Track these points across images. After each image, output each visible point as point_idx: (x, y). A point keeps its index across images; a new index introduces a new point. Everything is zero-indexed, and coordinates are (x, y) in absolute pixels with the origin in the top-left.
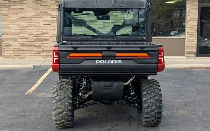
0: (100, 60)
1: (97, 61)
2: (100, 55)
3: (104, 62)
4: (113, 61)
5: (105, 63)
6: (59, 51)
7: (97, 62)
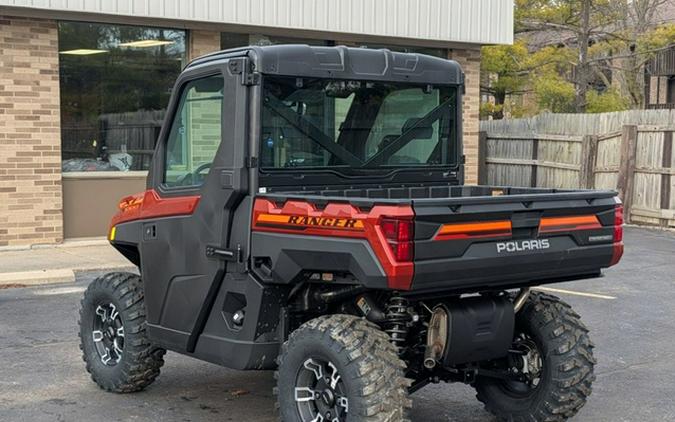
0: (505, 240)
1: (498, 245)
2: (507, 225)
3: (514, 247)
4: (532, 242)
5: (518, 249)
6: (415, 217)
7: (500, 247)
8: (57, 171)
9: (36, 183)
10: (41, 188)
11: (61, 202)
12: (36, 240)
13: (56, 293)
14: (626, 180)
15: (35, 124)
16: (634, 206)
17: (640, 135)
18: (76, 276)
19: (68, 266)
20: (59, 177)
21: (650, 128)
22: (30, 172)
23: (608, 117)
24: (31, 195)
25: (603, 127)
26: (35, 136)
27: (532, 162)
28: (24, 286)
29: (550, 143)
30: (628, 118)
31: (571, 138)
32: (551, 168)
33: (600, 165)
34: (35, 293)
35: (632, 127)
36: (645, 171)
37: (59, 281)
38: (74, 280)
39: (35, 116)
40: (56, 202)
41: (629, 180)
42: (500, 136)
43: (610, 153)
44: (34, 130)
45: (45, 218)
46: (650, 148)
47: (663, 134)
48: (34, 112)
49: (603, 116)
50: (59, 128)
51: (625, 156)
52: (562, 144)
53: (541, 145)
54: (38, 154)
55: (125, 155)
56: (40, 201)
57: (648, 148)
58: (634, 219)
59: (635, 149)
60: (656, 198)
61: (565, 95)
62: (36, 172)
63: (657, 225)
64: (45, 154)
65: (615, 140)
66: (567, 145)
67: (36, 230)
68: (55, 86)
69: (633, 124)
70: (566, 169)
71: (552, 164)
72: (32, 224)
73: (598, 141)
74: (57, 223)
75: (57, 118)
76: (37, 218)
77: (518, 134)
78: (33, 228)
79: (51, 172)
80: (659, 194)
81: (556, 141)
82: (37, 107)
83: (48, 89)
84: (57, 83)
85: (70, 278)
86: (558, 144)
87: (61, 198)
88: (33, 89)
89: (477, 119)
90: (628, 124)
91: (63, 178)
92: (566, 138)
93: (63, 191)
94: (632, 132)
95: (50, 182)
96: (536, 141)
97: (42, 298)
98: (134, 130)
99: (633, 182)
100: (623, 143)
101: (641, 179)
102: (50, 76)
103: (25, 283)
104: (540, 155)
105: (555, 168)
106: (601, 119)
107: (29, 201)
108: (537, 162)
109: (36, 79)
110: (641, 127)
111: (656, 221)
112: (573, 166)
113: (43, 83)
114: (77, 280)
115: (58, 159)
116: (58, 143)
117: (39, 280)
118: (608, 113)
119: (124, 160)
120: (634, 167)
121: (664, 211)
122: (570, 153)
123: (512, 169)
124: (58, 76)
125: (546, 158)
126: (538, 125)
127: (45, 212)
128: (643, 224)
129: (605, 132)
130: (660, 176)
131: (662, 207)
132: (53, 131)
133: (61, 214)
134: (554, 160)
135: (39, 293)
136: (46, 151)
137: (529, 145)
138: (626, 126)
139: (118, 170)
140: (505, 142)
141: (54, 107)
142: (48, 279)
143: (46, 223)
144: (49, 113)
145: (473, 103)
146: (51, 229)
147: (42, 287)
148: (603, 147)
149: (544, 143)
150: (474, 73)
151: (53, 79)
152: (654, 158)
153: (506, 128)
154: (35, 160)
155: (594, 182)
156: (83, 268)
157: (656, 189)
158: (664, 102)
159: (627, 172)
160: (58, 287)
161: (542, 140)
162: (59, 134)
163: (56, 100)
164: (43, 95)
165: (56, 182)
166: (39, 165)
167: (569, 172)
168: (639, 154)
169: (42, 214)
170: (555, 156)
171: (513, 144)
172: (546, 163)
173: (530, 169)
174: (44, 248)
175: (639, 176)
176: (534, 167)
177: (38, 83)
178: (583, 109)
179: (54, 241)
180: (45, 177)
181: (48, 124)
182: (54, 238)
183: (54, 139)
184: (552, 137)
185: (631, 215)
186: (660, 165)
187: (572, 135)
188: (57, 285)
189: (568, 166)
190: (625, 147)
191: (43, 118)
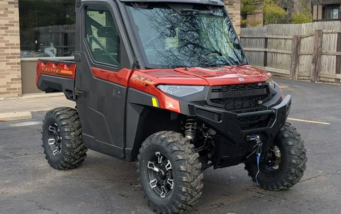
8: (18, 57)
9: (7, 64)
10: (9, 67)
11: (20, 74)
12: (7, 95)
13: (22, 125)
14: (317, 60)
15: (6, 32)
16: (321, 72)
17: (324, 35)
18: (32, 115)
19: (26, 109)
20: (19, 60)
21: (329, 31)
22: (3, 58)
23: (306, 26)
24: (3, 70)
25: (303, 31)
26: (6, 38)
27: (264, 50)
28: (4, 121)
29: (274, 40)
30: (317, 26)
31: (286, 37)
32: (275, 53)
33: (302, 51)
34: (11, 125)
35: (320, 31)
36: (327, 54)
37: (23, 118)
38: (31, 118)
39: (5, 27)
40: (17, 74)
41: (318, 59)
42: (247, 36)
43: (308, 44)
44: (5, 35)
45: (12, 83)
46: (330, 42)
47: (337, 34)
48: (5, 25)
49: (303, 25)
50: (19, 34)
51: (316, 46)
52: (281, 40)
53: (269, 41)
54: (8, 48)
55: (52, 48)
56: (9, 74)
57: (328, 42)
58: (321, 79)
59: (322, 42)
60: (333, 68)
61: (281, 14)
62: (7, 58)
63: (334, 82)
64: (11, 48)
65: (310, 38)
66: (284, 40)
67: (7, 89)
68: (16, 11)
69: (320, 29)
70: (283, 53)
71: (276, 51)
72: (4, 87)
73: (301, 38)
74: (19, 85)
75: (18, 28)
76: (7, 83)
77: (256, 35)
78: (6, 89)
79: (14, 58)
80: (335, 66)
81: (278, 38)
82: (7, 22)
83: (13, 13)
84: (18, 9)
85: (29, 116)
86: (279, 40)
87: (20, 72)
88: (5, 12)
89: (239, 27)
90: (317, 29)
91: (22, 61)
92: (283, 37)
93: (21, 68)
94: (320, 33)
95: (15, 63)
96: (266, 39)
97: (15, 129)
98: (53, 35)
99: (320, 60)
100: (315, 39)
101: (325, 58)
102: (13, 5)
103: (4, 120)
104: (268, 46)
105: (277, 53)
106: (302, 26)
107: (3, 74)
108: (267, 50)
109: (6, 7)
110: (324, 31)
111: (333, 80)
112: (287, 52)
113: (10, 9)
114: (33, 118)
115: (18, 51)
116: (19, 42)
117: (12, 118)
118: (306, 24)
119: (52, 51)
120: (321, 52)
121: (338, 75)
122: (285, 45)
123: (254, 54)
124: (18, 5)
125: (272, 48)
126: (268, 30)
127: (12, 79)
128: (326, 82)
129: (304, 33)
130: (335, 57)
131: (336, 73)
132: (16, 35)
133: (21, 81)
134: (277, 49)
135: (13, 125)
136: (12, 46)
137: (263, 41)
138: (317, 30)
139: (49, 56)
140: (249, 39)
141: (16, 22)
142: (17, 117)
143: (12, 86)
144: (13, 25)
145: (237, 19)
146: (16, 89)
147: (14, 122)
148: (303, 41)
149: (271, 40)
150: (238, 3)
151: (15, 7)
152: (332, 47)
153: (250, 32)
154: (6, 51)
155: (299, 60)
156: (35, 111)
157: (333, 63)
158: (321, 19)
159: (317, 54)
160: (23, 122)
161: (270, 38)
162: (19, 37)
163: (17, 19)
164: (10, 16)
165: (18, 63)
166: (8, 54)
167: (285, 55)
168: (323, 45)
169: (10, 81)
170: (277, 47)
171: (254, 40)
172: (272, 50)
173: (263, 54)
174: (11, 99)
175: (324, 57)
176: (266, 52)
177: (7, 9)
178: (290, 22)
179: (17, 96)
180: (11, 61)
181: (13, 31)
182: (17, 94)
183: (16, 40)
184: (275, 37)
185: (319, 77)
186: (335, 51)
187: (286, 35)
188: (23, 120)
189: (285, 52)
190: (316, 41)
191: (10, 28)
